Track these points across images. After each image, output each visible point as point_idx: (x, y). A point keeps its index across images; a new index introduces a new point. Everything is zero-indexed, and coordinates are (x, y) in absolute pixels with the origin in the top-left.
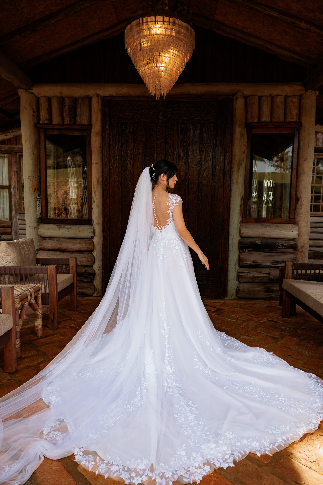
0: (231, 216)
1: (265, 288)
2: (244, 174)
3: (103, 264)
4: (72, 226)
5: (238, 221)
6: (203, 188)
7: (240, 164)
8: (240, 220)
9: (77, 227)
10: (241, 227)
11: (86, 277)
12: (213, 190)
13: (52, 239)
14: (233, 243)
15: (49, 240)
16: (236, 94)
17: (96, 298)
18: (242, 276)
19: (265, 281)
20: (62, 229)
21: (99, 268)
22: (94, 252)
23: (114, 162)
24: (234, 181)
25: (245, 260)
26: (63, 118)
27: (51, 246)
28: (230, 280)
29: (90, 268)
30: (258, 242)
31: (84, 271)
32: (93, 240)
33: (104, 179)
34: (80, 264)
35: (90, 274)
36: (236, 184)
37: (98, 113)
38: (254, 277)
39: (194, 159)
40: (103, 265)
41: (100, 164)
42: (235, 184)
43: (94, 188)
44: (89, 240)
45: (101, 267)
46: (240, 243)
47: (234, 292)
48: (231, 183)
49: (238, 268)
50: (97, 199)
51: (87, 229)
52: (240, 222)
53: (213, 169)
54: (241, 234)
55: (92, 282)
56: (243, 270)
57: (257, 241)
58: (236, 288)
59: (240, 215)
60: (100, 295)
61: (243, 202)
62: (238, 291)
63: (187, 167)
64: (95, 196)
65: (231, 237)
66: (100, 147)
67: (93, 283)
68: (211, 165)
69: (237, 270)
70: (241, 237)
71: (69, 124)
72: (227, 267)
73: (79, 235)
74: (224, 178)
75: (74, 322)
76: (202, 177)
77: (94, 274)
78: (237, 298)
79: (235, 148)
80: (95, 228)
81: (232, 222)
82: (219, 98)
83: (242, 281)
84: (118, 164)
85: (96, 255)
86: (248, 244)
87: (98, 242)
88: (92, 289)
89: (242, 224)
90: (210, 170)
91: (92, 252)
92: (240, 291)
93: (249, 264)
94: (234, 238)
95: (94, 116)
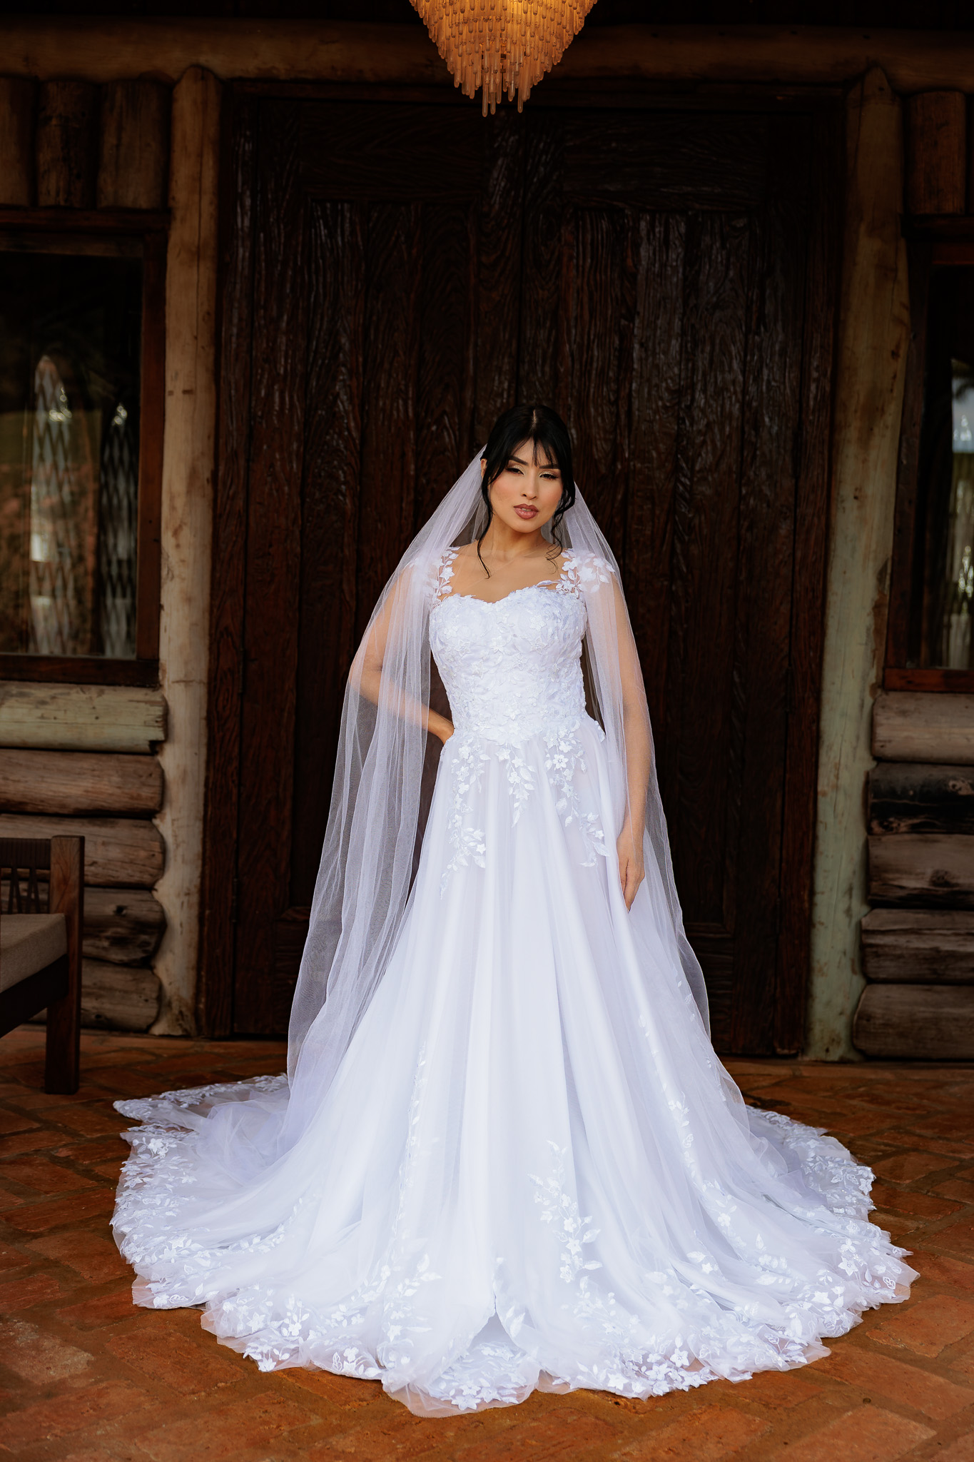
0: (828, 658)
2: (895, 455)
3: (203, 876)
4: (58, 690)
5: (865, 676)
6: (697, 521)
7: (873, 412)
8: (872, 678)
9: (83, 696)
10: (879, 710)
11: (118, 942)
12: (743, 532)
14: (836, 788)
16: (861, 78)
17: (165, 1042)
18: (880, 951)
20: (11, 702)
21: (185, 899)
22: (162, 820)
23: (270, 387)
24: (847, 490)
25: (898, 871)
26: (32, 176)
28: (821, 970)
29: (139, 897)
30: (959, 784)
31: (110, 910)
32: (159, 758)
33: (222, 468)
35: (141, 926)
36: (856, 503)
37: (200, 155)
38: (937, 957)
39: (655, 381)
40: (202, 883)
41: (204, 397)
42: (850, 504)
43: (173, 508)
44: (142, 758)
45: (194, 890)
46: (870, 786)
47: (840, 1026)
48: (829, 497)
49: (859, 908)
50: (183, 561)
51: (135, 704)
52: (874, 688)
53: (746, 429)
54: (877, 745)
55: (146, 963)
56: (885, 918)
57: (955, 779)
58: (849, 1007)
59: (874, 652)
60: (185, 1030)
61: (887, 592)
62: (860, 1023)
63: (623, 417)
64: (178, 546)
65: (827, 760)
66: (208, 313)
67: (152, 968)
68: (736, 413)
69: (854, 920)
70: (879, 759)
71: (62, 203)
72: (807, 905)
73: (91, 736)
74: (796, 477)
75: (67, 1139)
76: (693, 466)
77: (160, 926)
78: (852, 1056)
79: (851, 332)
80: (170, 704)
81: (833, 683)
82: (779, 98)
83: (882, 976)
84: (291, 398)
85: (174, 831)
86: (911, 793)
87: (185, 772)
88: (146, 1001)
89: (884, 696)
90: (730, 436)
91: (155, 818)
92: (868, 1020)
93: (915, 892)
94: (843, 761)
95: (183, 171)
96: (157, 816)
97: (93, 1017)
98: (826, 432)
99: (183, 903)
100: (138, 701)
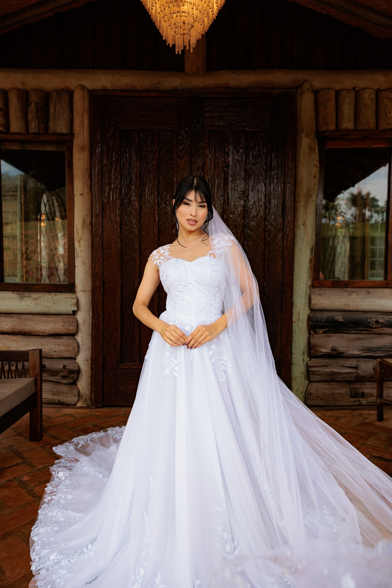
0: (295, 278)
1: (350, 390)
2: (315, 210)
3: (92, 354)
4: (41, 295)
5: (307, 284)
6: (251, 234)
7: (308, 196)
8: (310, 283)
9: (50, 296)
10: (312, 294)
11: (64, 377)
12: (266, 237)
13: (9, 315)
14: (299, 320)
15: (4, 317)
16: (301, 85)
17: (80, 410)
18: (314, 373)
19: (350, 379)
20: (25, 299)
21: (86, 362)
22: (78, 336)
23: (109, 192)
24: (300, 222)
25: (320, 347)
26: (27, 123)
27: (7, 327)
28: (295, 379)
29: (71, 362)
30: (339, 318)
31: (61, 366)
32: (76, 316)
33: (94, 220)
34: (56, 355)
35: (72, 372)
36: (303, 227)
37: (83, 115)
38: (333, 374)
39: (237, 188)
40: (92, 357)
41: (87, 196)
42: (301, 227)
43: (78, 233)
44: (71, 316)
45: (89, 359)
46: (309, 319)
48: (294, 225)
49: (307, 359)
50: (81, 251)
51: (67, 299)
52: (310, 287)
53: (267, 203)
54: (312, 306)
55: (74, 383)
56: (315, 362)
57: (337, 316)
58: (304, 391)
59: (310, 275)
60: (88, 405)
61: (313, 256)
62: (307, 395)
63: (226, 200)
64: (80, 246)
65: (295, 311)
66: (87, 168)
67: (76, 385)
68: (263, 199)
69: (305, 363)
70: (312, 310)
71: (37, 132)
72: (290, 358)
73: (53, 309)
74: (283, 218)
76: (249, 216)
77: (78, 372)
79: (300, 170)
80: (79, 298)
81: (297, 286)
82: (275, 93)
83: (315, 380)
84: (116, 196)
85: (81, 340)
86: (323, 321)
87: (85, 320)
88: (74, 396)
89: (313, 289)
90: (261, 206)
91: (76, 336)
92: (311, 395)
93: (325, 353)
94: (301, 311)
95: (77, 121)
96: (76, 335)
97: (57, 402)
98: (293, 203)
99: (85, 364)
100: (68, 298)
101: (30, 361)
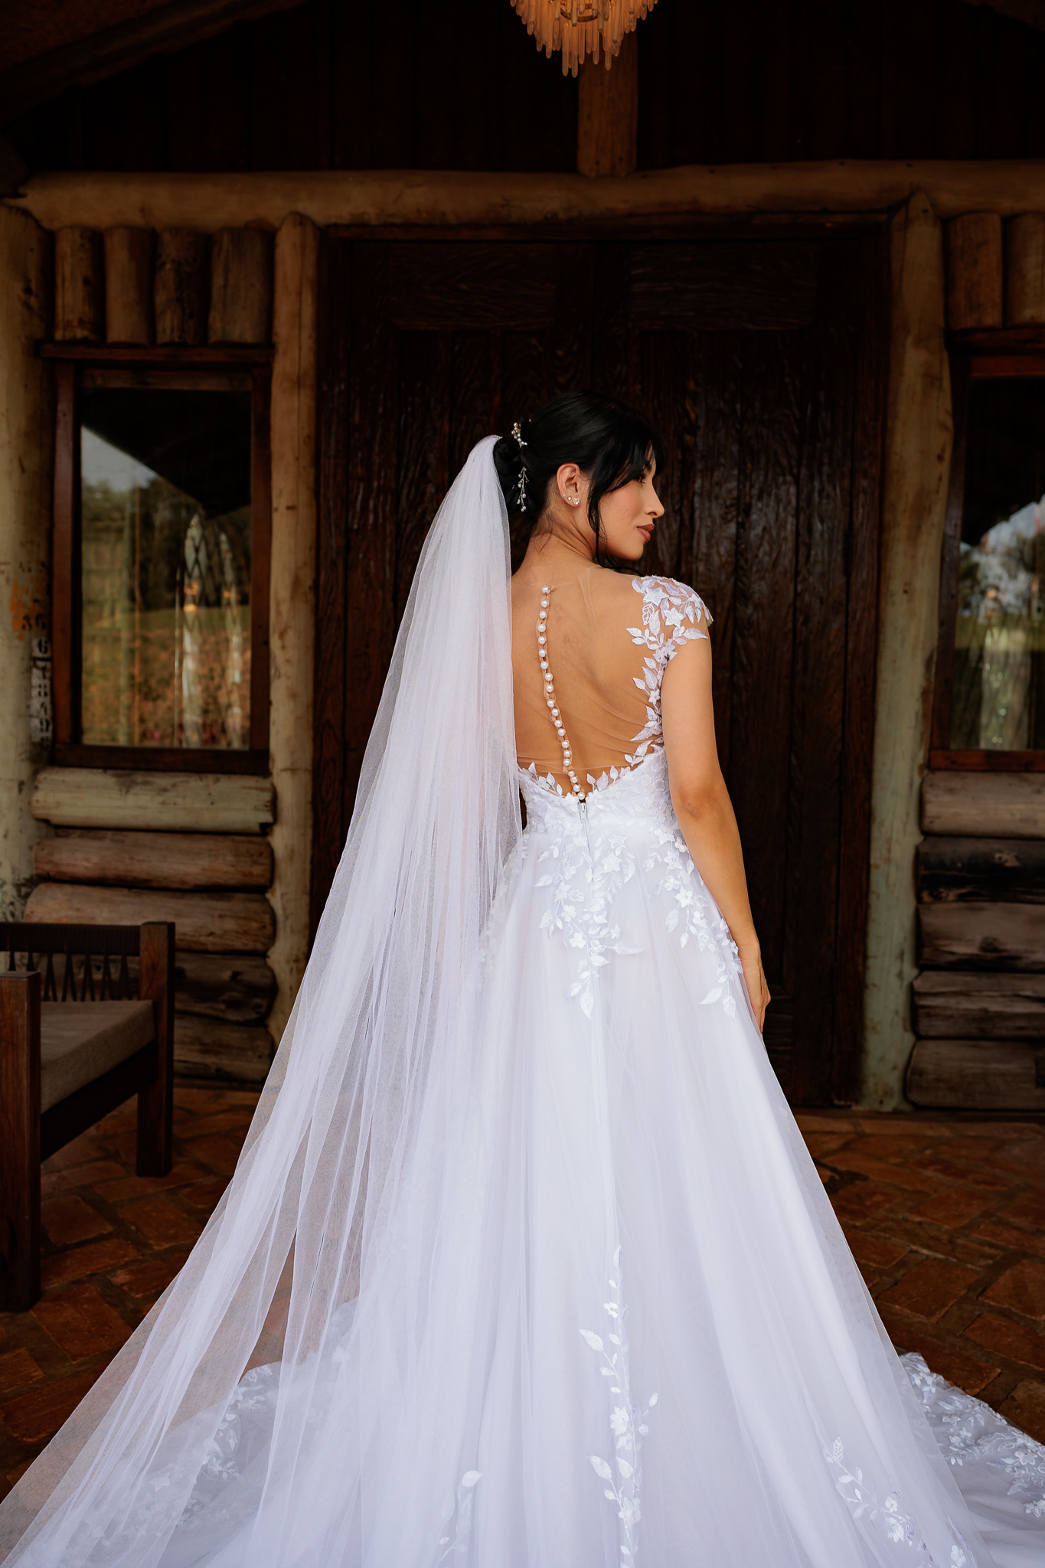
0: (879, 741)
1: (1037, 1064)
4: (179, 779)
5: (913, 759)
6: (755, 617)
7: (921, 510)
8: (921, 758)
9: (201, 784)
10: (927, 789)
11: (233, 1005)
12: (799, 625)
13: (92, 834)
14: (888, 860)
15: (81, 836)
16: (905, 203)
18: (932, 1012)
19: (1035, 1033)
20: (137, 789)
21: (294, 965)
22: (273, 894)
23: (365, 501)
24: (896, 585)
25: (948, 938)
26: (150, 317)
27: (86, 864)
28: (874, 1028)
29: (253, 963)
30: (1005, 857)
31: (226, 975)
32: (270, 839)
33: (323, 576)
34: (214, 944)
35: (254, 990)
36: (905, 597)
37: (300, 294)
38: (985, 1016)
39: (716, 490)
41: (305, 513)
42: (900, 598)
43: (279, 613)
44: (255, 839)
46: (919, 858)
47: (893, 1080)
48: (878, 593)
49: (910, 972)
51: (246, 791)
52: (922, 768)
53: (801, 531)
54: (926, 821)
55: (261, 1022)
56: (933, 981)
57: (1000, 851)
58: (901, 1062)
59: (922, 734)
61: (933, 680)
62: (911, 1077)
63: (687, 523)
64: (283, 647)
65: (878, 835)
66: (309, 437)
67: (266, 1027)
68: (791, 520)
69: (906, 982)
70: (927, 834)
71: (176, 340)
72: (861, 968)
73: (209, 819)
74: (847, 573)
76: (751, 566)
77: (272, 990)
78: (905, 1107)
79: (898, 438)
80: (279, 790)
81: (884, 764)
82: (828, 225)
83: (933, 1033)
84: (384, 511)
85: (283, 904)
86: (960, 865)
87: (293, 851)
88: (260, 1057)
89: (931, 776)
90: (785, 538)
91: (267, 892)
92: (921, 1075)
93: (965, 957)
94: (894, 836)
95: (284, 308)
96: (270, 890)
97: (213, 1071)
98: (876, 532)
99: (292, 970)
100: (250, 788)
101: (141, 953)
